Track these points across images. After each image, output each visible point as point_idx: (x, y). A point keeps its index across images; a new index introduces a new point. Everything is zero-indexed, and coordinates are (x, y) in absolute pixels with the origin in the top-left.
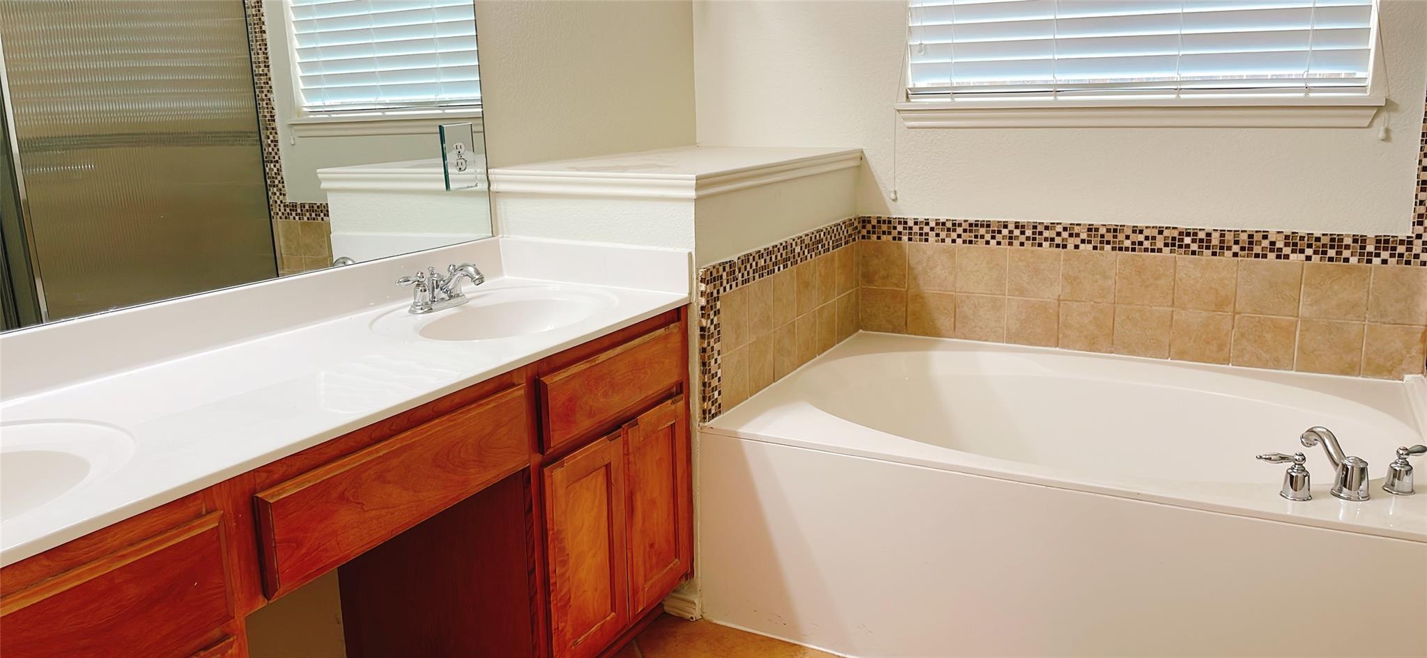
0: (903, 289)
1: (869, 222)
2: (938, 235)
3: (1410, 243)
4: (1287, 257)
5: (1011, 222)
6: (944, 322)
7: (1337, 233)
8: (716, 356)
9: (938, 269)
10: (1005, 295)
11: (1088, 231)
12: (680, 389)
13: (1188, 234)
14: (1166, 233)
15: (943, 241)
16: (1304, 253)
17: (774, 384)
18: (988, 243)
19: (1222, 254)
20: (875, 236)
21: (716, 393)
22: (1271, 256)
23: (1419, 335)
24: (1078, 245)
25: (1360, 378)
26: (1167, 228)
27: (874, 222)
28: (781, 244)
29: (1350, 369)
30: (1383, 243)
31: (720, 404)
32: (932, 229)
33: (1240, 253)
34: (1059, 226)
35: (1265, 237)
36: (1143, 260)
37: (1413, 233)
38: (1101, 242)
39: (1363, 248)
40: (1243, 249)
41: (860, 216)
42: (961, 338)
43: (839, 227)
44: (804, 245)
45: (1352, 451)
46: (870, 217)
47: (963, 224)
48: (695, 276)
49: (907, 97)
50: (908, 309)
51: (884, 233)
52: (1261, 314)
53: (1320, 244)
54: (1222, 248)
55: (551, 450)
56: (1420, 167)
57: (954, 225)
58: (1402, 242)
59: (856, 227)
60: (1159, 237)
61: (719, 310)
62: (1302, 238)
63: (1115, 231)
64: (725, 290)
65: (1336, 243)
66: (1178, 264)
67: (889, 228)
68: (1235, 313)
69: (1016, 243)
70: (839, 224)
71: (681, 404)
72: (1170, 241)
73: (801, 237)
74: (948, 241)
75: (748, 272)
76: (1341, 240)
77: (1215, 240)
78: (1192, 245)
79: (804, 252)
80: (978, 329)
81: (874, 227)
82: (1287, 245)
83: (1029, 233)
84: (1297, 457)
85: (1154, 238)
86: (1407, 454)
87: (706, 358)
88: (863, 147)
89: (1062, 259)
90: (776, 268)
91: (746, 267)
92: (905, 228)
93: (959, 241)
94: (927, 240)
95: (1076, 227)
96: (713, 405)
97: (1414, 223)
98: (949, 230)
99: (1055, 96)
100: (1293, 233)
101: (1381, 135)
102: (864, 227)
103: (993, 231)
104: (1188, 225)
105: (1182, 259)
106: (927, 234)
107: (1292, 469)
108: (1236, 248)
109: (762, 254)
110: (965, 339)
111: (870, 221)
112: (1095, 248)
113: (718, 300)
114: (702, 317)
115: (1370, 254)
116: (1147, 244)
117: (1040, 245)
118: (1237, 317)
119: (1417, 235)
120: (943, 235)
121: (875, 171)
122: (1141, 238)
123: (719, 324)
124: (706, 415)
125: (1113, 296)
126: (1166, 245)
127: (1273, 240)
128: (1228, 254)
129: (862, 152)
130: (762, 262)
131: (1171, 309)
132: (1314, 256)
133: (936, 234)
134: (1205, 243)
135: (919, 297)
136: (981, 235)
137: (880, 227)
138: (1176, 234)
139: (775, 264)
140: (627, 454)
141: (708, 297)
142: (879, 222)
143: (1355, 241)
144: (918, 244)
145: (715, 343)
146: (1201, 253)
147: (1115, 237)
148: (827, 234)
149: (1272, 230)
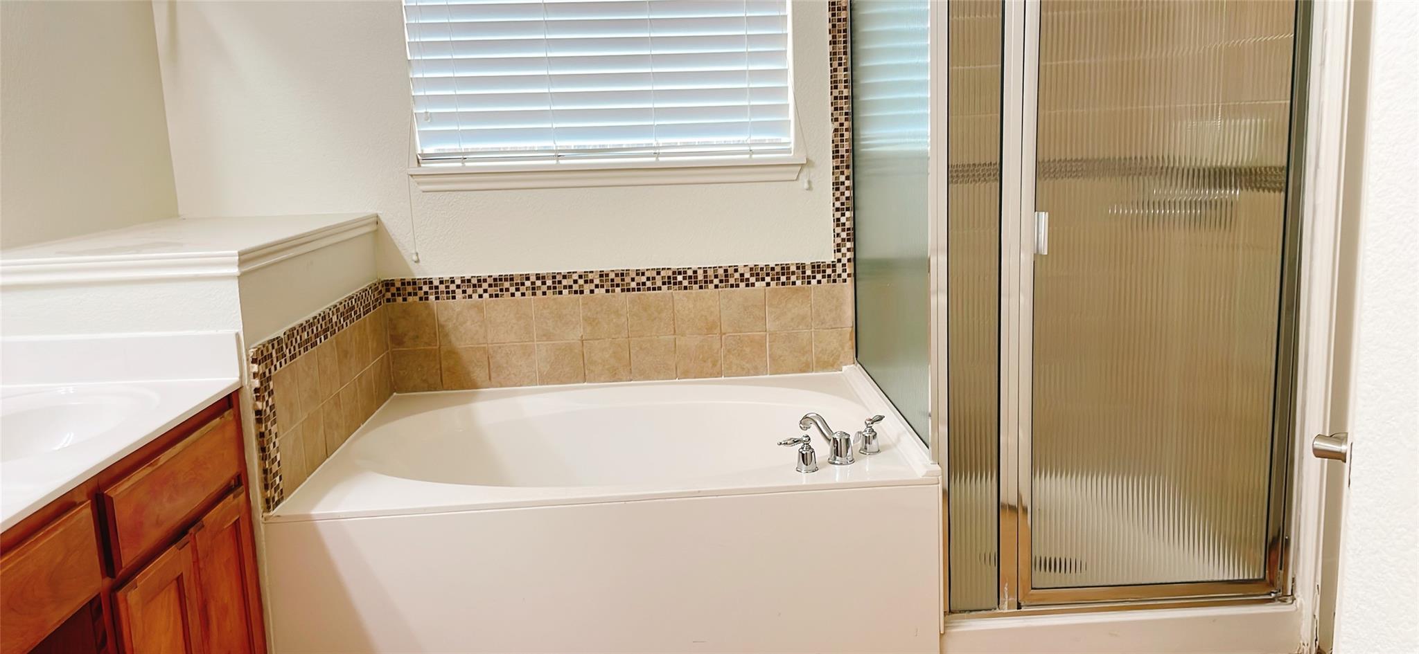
0: (434, 347)
1: (393, 285)
2: (464, 292)
3: (834, 266)
4: (753, 285)
5: (532, 275)
6: (479, 374)
7: (785, 263)
8: (274, 440)
9: (469, 323)
10: (533, 341)
11: (600, 277)
12: (240, 481)
13: (680, 273)
14: (663, 273)
15: (470, 297)
16: (764, 280)
17: (327, 460)
18: (513, 295)
19: (707, 287)
20: (401, 298)
21: (277, 479)
22: (742, 285)
23: (848, 335)
24: (593, 290)
25: (813, 374)
26: (663, 269)
27: (398, 285)
28: (320, 315)
29: (806, 368)
30: (816, 267)
31: (282, 490)
32: (458, 287)
33: (720, 285)
34: (575, 275)
35: (736, 271)
36: (647, 298)
37: (835, 258)
38: (612, 286)
39: (804, 272)
40: (721, 281)
41: (383, 279)
42: (497, 387)
43: (367, 292)
44: (339, 314)
45: (836, 428)
46: (393, 280)
47: (488, 279)
48: (244, 357)
49: (418, 162)
50: (442, 366)
51: (410, 294)
52: (740, 332)
53: (774, 272)
54: (706, 282)
55: (123, 570)
56: (834, 208)
57: (479, 281)
58: (829, 266)
59: (381, 291)
60: (658, 277)
61: (272, 390)
62: (762, 269)
63: (622, 275)
64: (276, 369)
65: (786, 271)
66: (675, 298)
67: (414, 289)
68: (722, 334)
69: (539, 293)
70: (366, 290)
71: (243, 497)
72: (666, 280)
73: (336, 306)
74: (475, 296)
75: (294, 347)
76: (789, 268)
77: (700, 277)
78: (684, 281)
79: (340, 320)
80: (513, 376)
81: (398, 289)
82: (752, 275)
83: (549, 283)
84: (804, 439)
85: (654, 278)
86: (872, 423)
87: (265, 442)
88: (379, 212)
89: (581, 304)
90: (318, 340)
91: (292, 342)
92: (431, 288)
93: (486, 296)
94: (454, 298)
95: (590, 275)
96: (275, 492)
97: (835, 251)
98: (474, 286)
99: (558, 160)
100: (755, 265)
101: (806, 186)
102: (388, 290)
103: (517, 284)
104: (678, 265)
105: (678, 294)
106: (454, 292)
107: (802, 448)
108: (716, 281)
109: (305, 327)
110: (501, 386)
111: (394, 283)
112: (607, 291)
113: (271, 380)
114: (257, 400)
115: (809, 277)
116: (649, 284)
117: (560, 293)
118: (723, 337)
119: (838, 260)
120: (470, 291)
121: (393, 235)
122: (644, 279)
123: (274, 405)
124: (269, 504)
125: (627, 331)
126: (664, 283)
127: (742, 272)
128: (711, 286)
129: (377, 216)
130: (305, 336)
131: (673, 337)
132: (771, 283)
133: (463, 291)
134: (693, 279)
135: (452, 353)
136: (506, 289)
137: (405, 289)
138: (670, 273)
139: (317, 336)
140: (196, 562)
141: (261, 379)
142: (403, 284)
143: (798, 268)
144: (445, 302)
145: (272, 426)
146: (691, 288)
147: (623, 280)
148: (357, 300)
149: (740, 264)
